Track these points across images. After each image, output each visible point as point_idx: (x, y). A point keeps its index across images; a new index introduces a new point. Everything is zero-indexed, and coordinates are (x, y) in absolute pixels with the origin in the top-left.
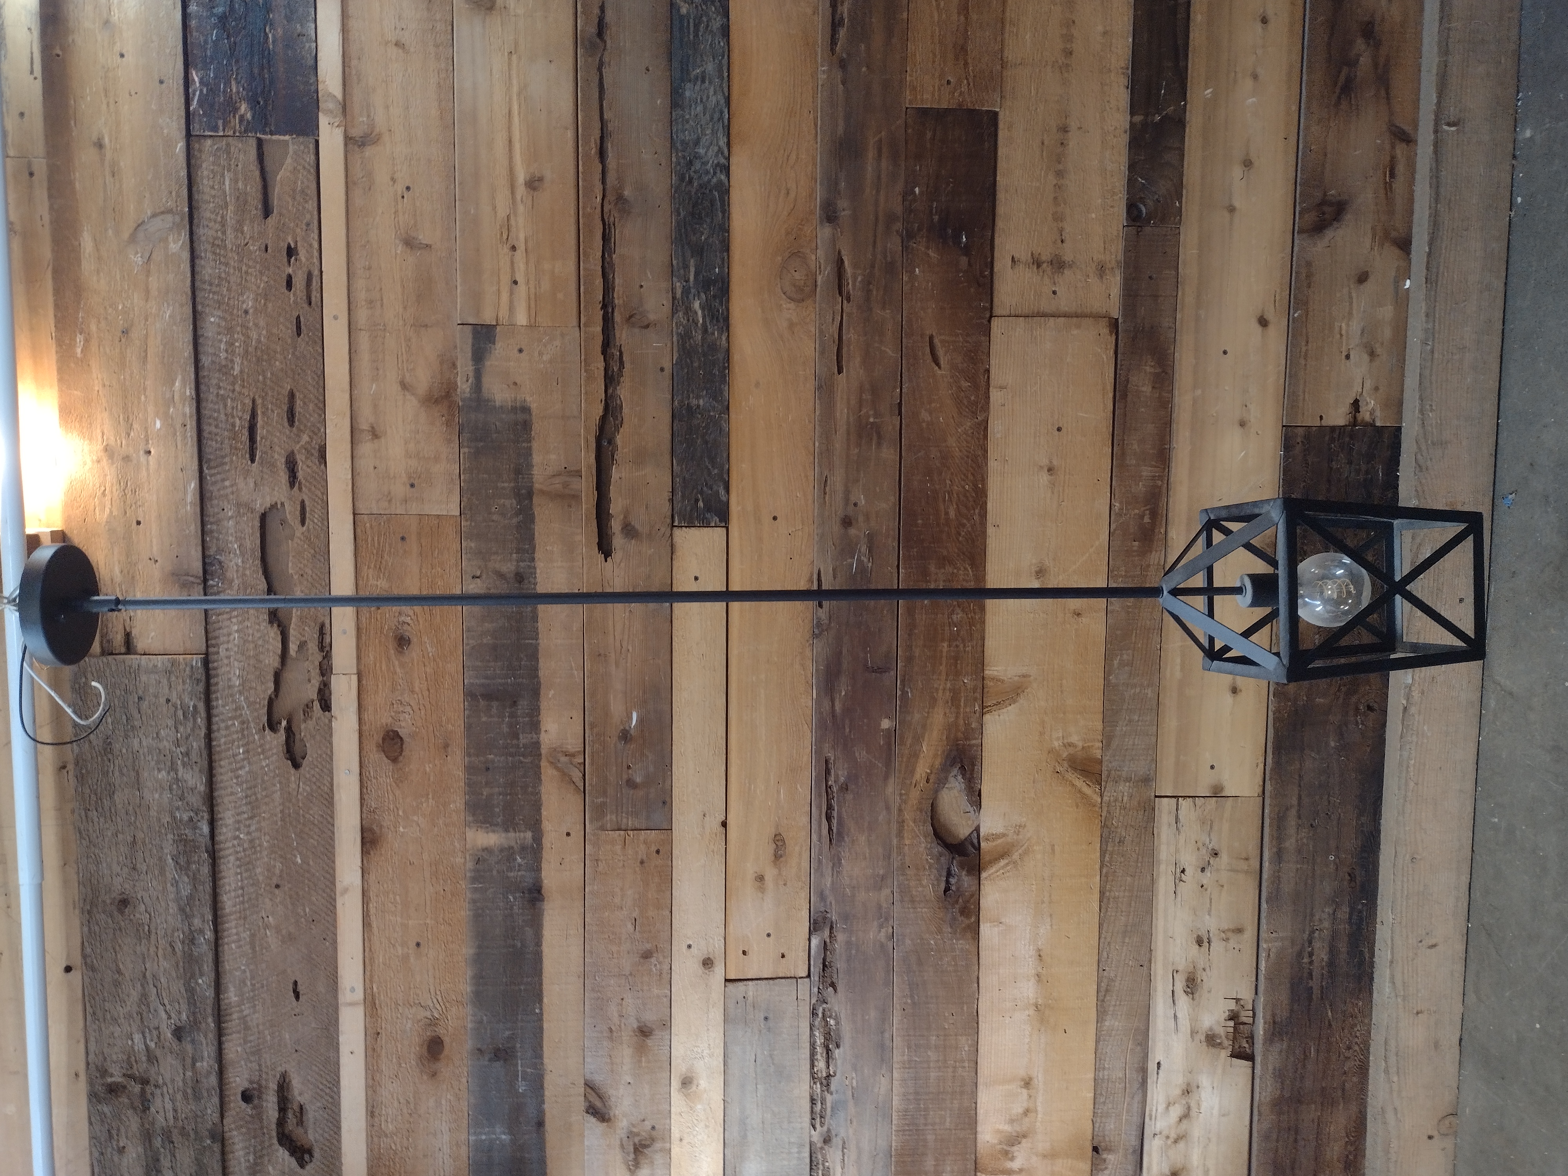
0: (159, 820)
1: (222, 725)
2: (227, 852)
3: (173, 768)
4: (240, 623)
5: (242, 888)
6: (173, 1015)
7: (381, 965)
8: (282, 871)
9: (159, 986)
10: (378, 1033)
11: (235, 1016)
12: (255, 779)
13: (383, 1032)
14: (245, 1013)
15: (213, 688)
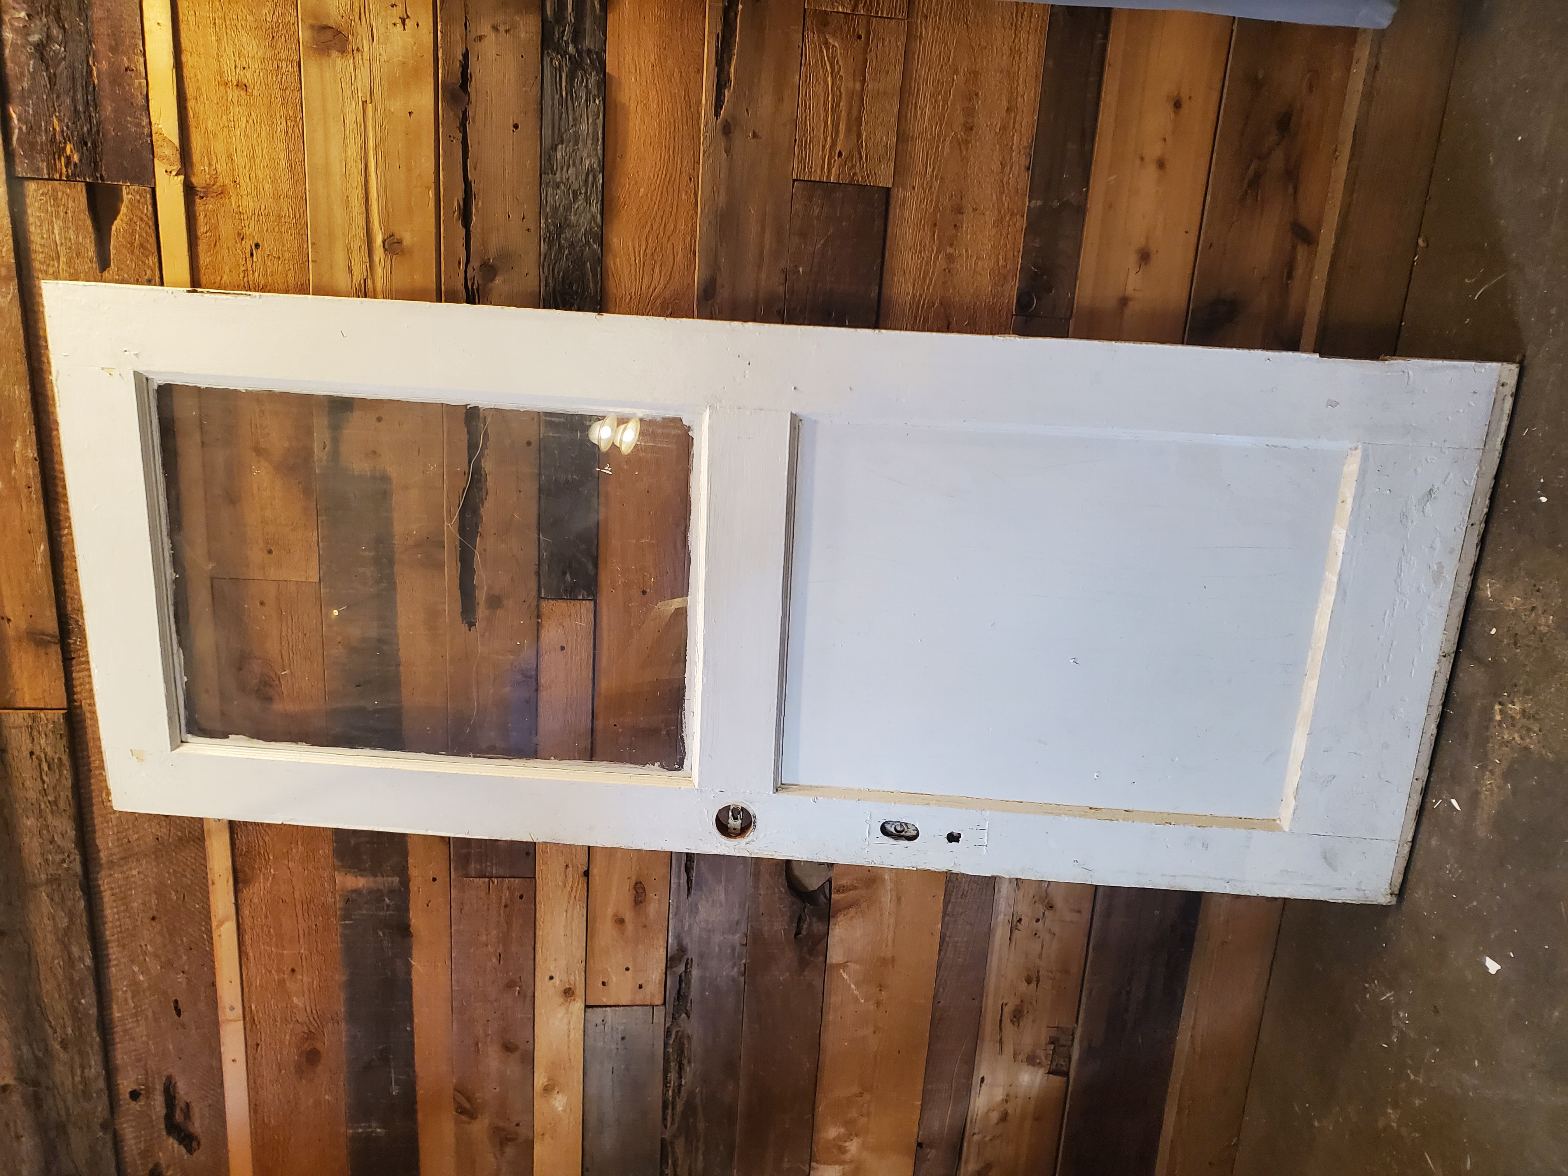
2: (102, 888)
3: (42, 815)
5: (119, 920)
6: (58, 1030)
7: (258, 987)
8: (157, 905)
9: (43, 1005)
10: (258, 1045)
11: (120, 1029)
13: (262, 1045)
14: (128, 1027)
15: (77, 742)
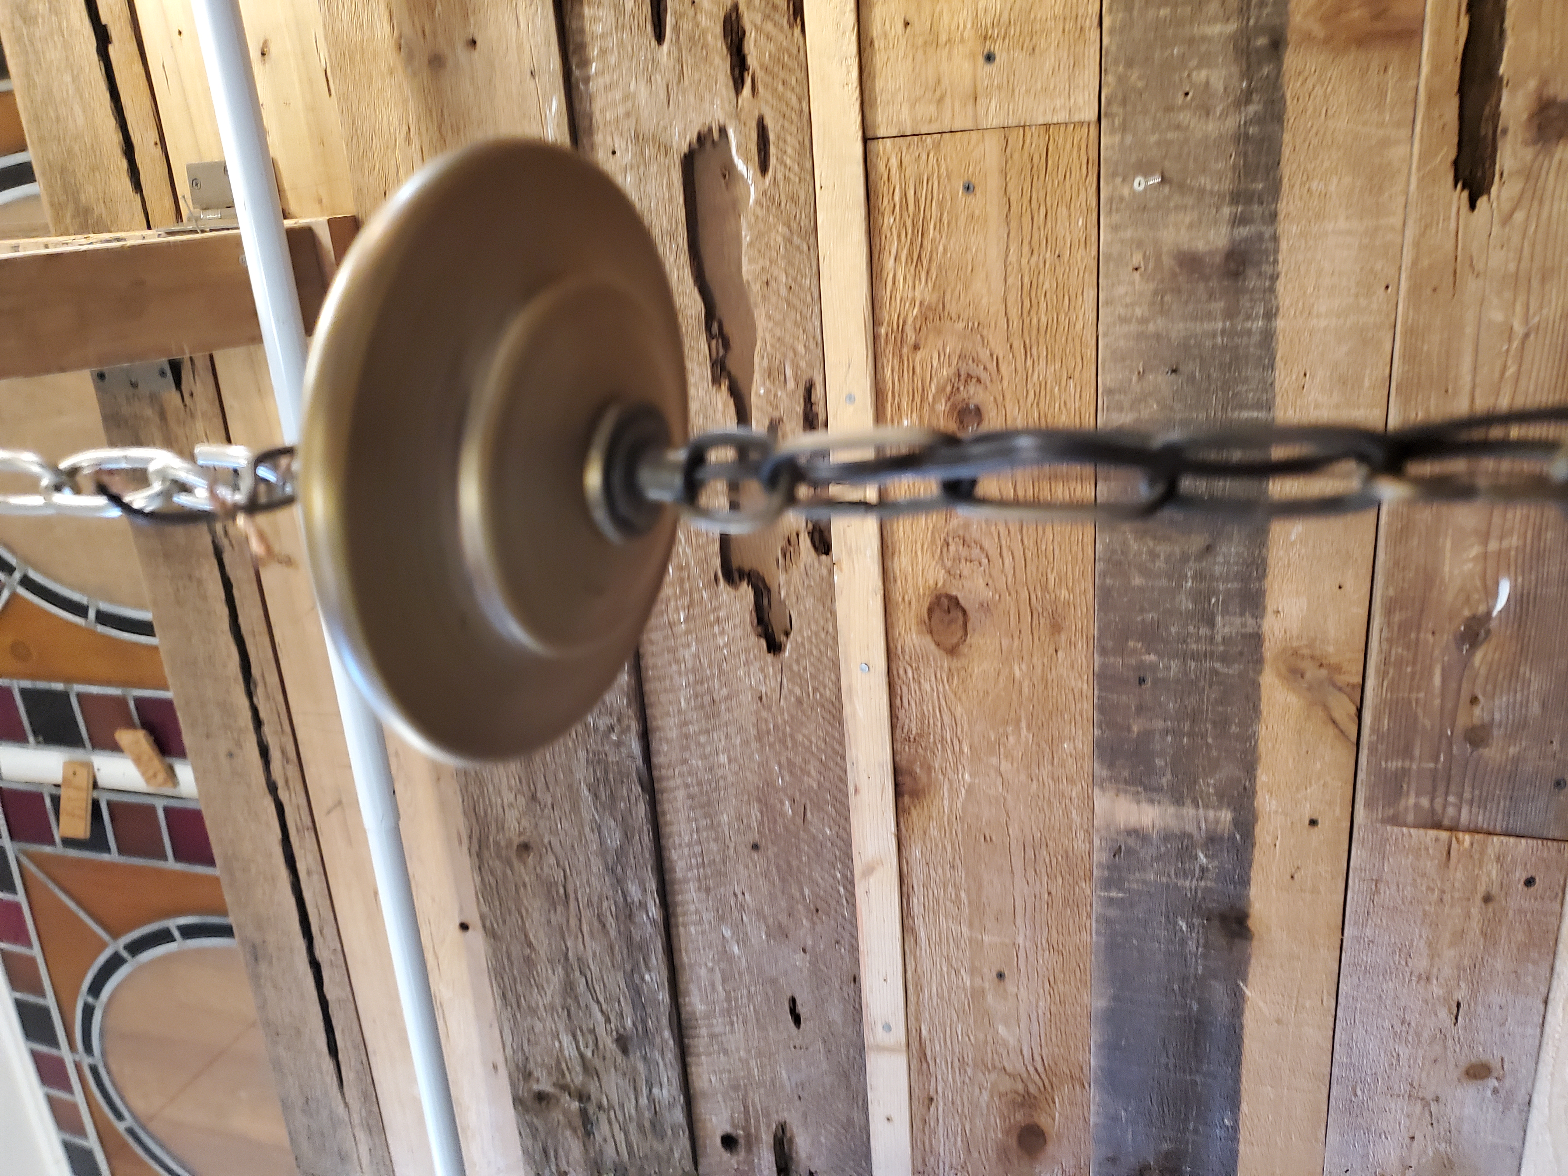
2: (673, 783)
5: (700, 843)
6: (613, 1019)
7: (936, 999)
8: (761, 823)
9: (589, 975)
10: (931, 1099)
11: (703, 1031)
12: (708, 667)
13: (940, 1099)
14: (718, 1030)
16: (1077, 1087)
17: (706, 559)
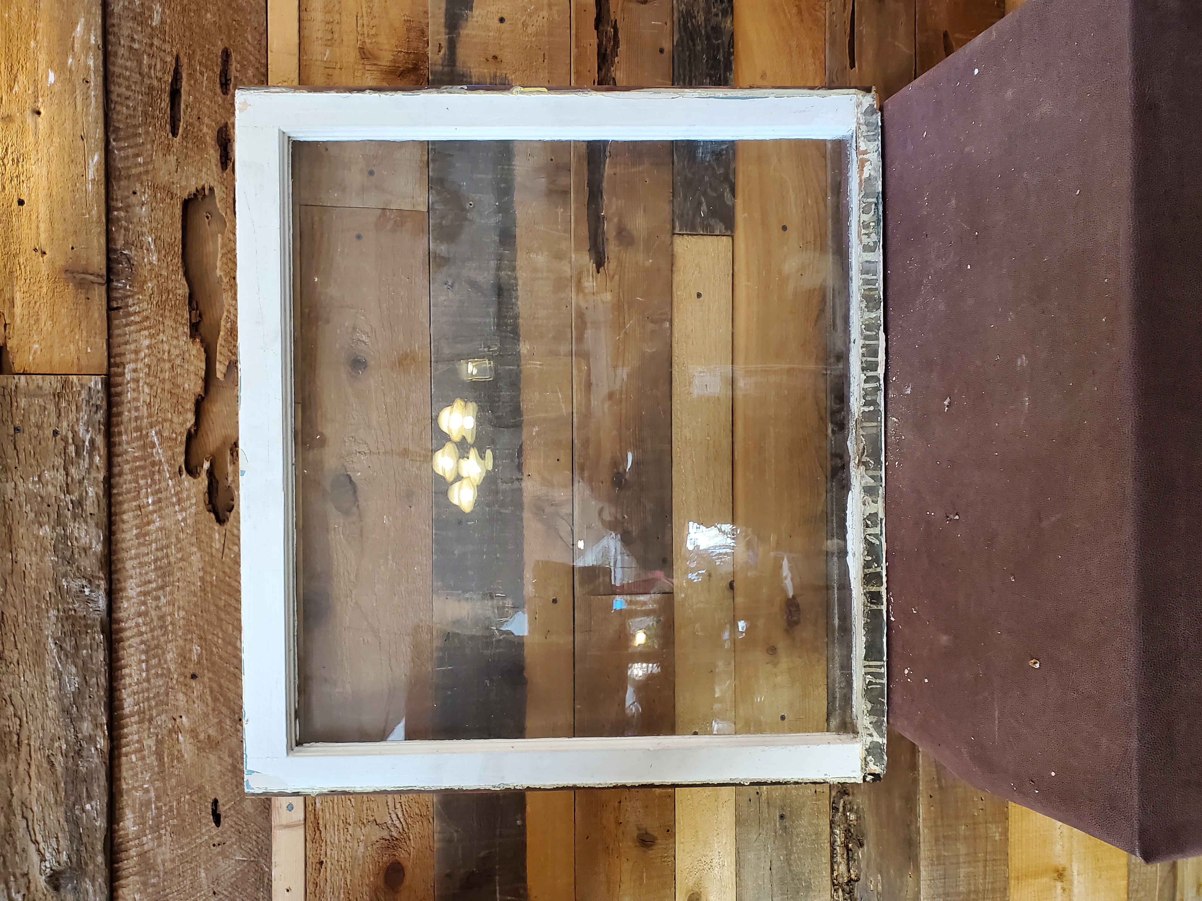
0: (37, 591)
1: (127, 467)
2: (128, 634)
3: (60, 522)
4: (151, 336)
5: (148, 680)
6: (48, 856)
8: (200, 656)
9: (30, 817)
10: (321, 863)
11: (133, 852)
12: (168, 537)
13: (328, 861)
14: (146, 847)
15: (114, 420)
16: (425, 823)
17: (173, 456)
